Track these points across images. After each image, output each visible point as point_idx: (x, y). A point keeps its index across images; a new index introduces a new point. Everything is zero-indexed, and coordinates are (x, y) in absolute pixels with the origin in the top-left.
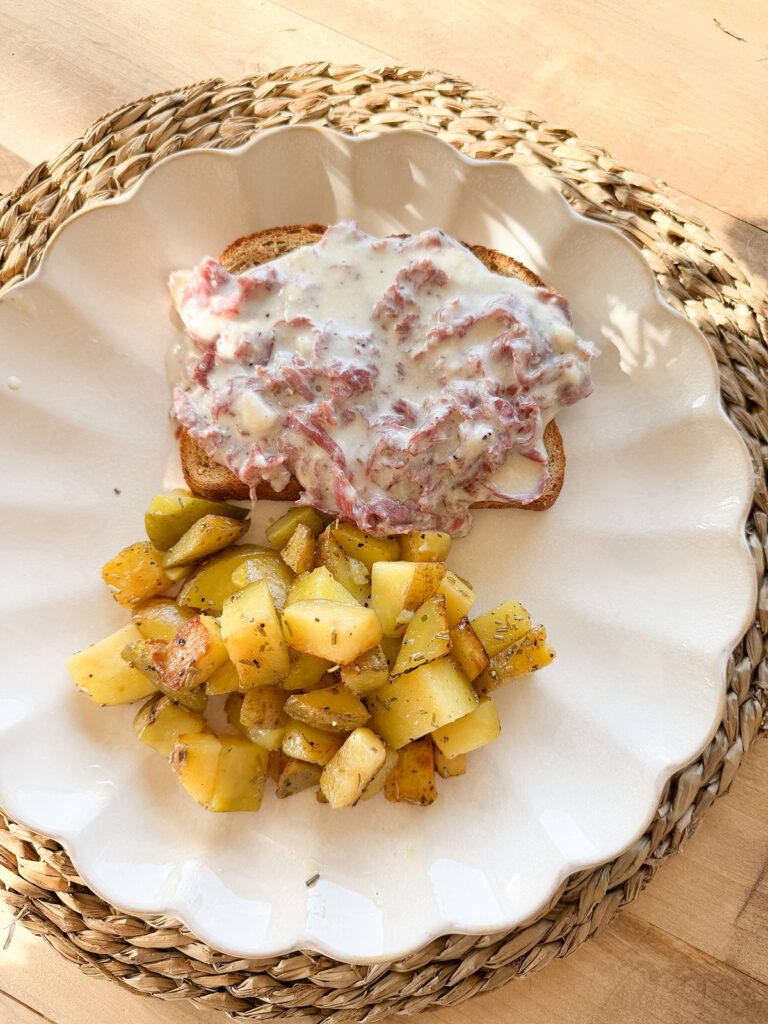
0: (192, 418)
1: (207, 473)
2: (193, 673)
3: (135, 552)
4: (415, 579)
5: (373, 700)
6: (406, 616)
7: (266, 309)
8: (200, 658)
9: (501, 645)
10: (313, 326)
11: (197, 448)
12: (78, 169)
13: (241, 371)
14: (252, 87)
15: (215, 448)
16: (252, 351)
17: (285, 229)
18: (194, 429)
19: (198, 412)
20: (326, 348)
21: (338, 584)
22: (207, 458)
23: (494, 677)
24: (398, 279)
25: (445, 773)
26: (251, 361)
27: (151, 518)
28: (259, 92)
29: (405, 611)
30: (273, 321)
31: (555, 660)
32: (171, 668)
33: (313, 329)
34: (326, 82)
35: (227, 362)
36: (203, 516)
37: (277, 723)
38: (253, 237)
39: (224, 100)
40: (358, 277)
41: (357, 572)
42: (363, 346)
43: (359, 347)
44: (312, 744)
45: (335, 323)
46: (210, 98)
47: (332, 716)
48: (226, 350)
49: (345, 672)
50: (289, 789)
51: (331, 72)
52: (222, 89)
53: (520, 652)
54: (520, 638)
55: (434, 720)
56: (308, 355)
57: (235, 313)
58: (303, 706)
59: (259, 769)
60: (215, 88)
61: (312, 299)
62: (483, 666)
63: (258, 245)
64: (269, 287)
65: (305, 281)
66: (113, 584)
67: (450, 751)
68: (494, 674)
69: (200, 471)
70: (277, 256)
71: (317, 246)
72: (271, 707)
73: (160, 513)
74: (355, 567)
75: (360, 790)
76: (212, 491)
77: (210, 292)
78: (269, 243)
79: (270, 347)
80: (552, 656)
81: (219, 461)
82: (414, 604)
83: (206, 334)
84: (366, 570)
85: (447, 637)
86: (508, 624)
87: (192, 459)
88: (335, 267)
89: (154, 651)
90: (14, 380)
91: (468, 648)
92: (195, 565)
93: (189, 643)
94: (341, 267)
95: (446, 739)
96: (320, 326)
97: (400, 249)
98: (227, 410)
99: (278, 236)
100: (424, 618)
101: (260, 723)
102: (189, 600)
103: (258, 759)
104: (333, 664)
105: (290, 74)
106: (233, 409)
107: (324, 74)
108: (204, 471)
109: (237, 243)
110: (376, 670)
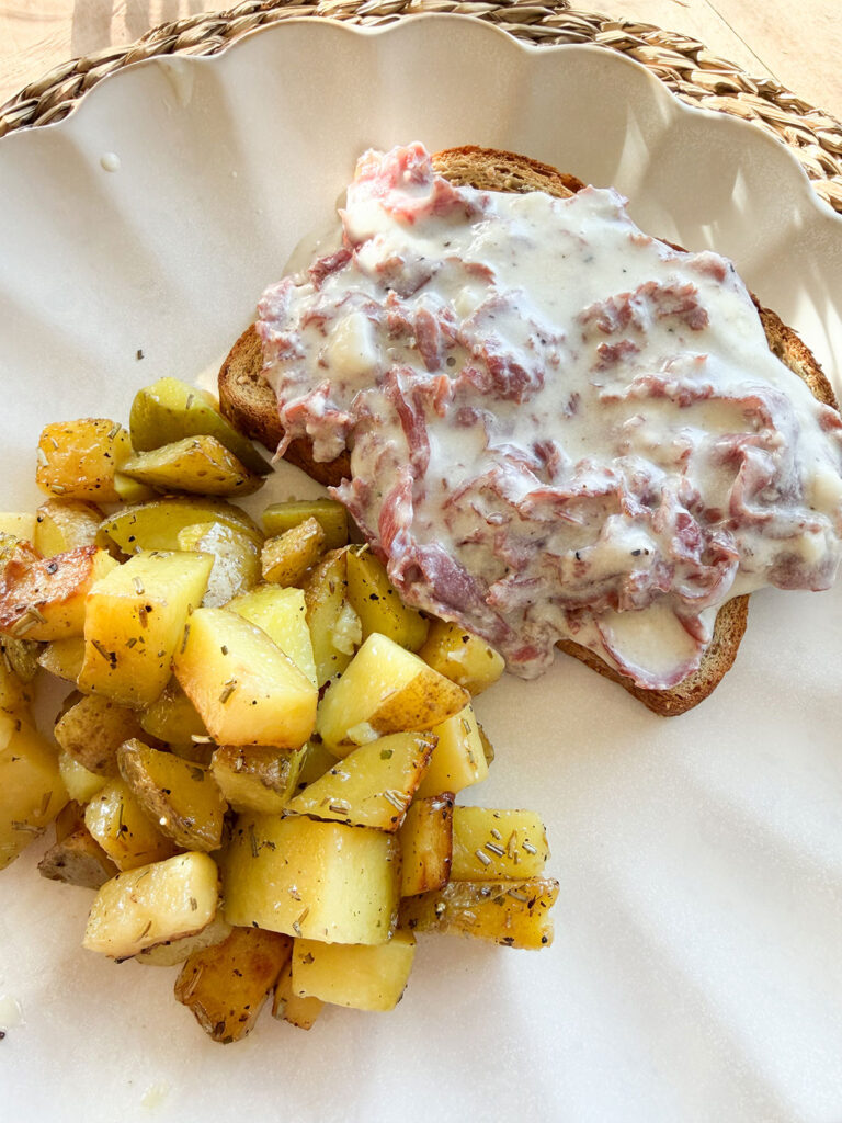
0: (275, 311)
1: (247, 387)
2: (33, 617)
3: (98, 429)
4: (411, 688)
5: (244, 824)
6: (365, 733)
7: (448, 237)
8: (55, 603)
9: (478, 871)
10: (493, 283)
11: (258, 352)
12: (352, 12)
13: (371, 291)
14: (599, 28)
15: (276, 361)
16: (400, 274)
17: (533, 164)
18: (267, 324)
19: (287, 309)
20: (492, 317)
21: (305, 629)
22: (261, 369)
23: (438, 914)
24: (639, 289)
25: (280, 1009)
26: (390, 285)
27: (143, 398)
28: (602, 36)
29: (367, 726)
30: (448, 252)
31: (545, 949)
32: (17, 595)
33: (491, 287)
34: (686, 63)
35: (361, 271)
36: (205, 434)
37: (100, 766)
38: (489, 153)
39: (557, 23)
40: (589, 260)
41: (345, 630)
42: (543, 342)
43: (536, 341)
44: (124, 829)
45: (523, 295)
46: (544, 15)
47: (166, 808)
48: (370, 257)
49: (219, 757)
50: (60, 871)
51: (700, 56)
52: (563, 12)
53: (499, 901)
54: (513, 880)
55: (302, 919)
56: (464, 313)
57: (409, 219)
58: (138, 764)
59: (37, 813)
60: (556, 9)
61: (514, 253)
62: (430, 886)
63: (490, 166)
64: (469, 214)
65: (519, 229)
66: (46, 452)
67: (305, 983)
68: (441, 907)
69: (241, 380)
70: (504, 190)
71: (559, 202)
72: (106, 737)
73: (157, 399)
74: (347, 621)
75: (139, 946)
76: (238, 412)
77: (396, 182)
78: (504, 171)
79: (424, 280)
80: (544, 940)
81: (272, 382)
82: (386, 724)
83: (359, 228)
84: (359, 635)
85: (401, 806)
86: (508, 847)
87: (243, 359)
88: (566, 233)
89: (17, 558)
90: (113, 159)
91: (427, 843)
92: (157, 491)
93: (59, 575)
94: (574, 237)
95: (310, 959)
96: (501, 288)
97: (665, 257)
98: (321, 324)
99: (522, 168)
100: (387, 755)
101: (77, 749)
102: (115, 527)
103: (47, 799)
104: (204, 732)
105: (651, 36)
106: (327, 325)
107: (689, 54)
108: (246, 383)
109: (465, 151)
110: (264, 782)
